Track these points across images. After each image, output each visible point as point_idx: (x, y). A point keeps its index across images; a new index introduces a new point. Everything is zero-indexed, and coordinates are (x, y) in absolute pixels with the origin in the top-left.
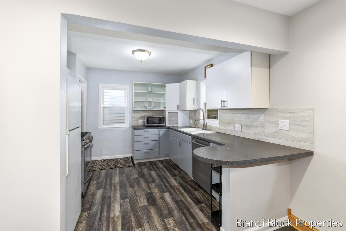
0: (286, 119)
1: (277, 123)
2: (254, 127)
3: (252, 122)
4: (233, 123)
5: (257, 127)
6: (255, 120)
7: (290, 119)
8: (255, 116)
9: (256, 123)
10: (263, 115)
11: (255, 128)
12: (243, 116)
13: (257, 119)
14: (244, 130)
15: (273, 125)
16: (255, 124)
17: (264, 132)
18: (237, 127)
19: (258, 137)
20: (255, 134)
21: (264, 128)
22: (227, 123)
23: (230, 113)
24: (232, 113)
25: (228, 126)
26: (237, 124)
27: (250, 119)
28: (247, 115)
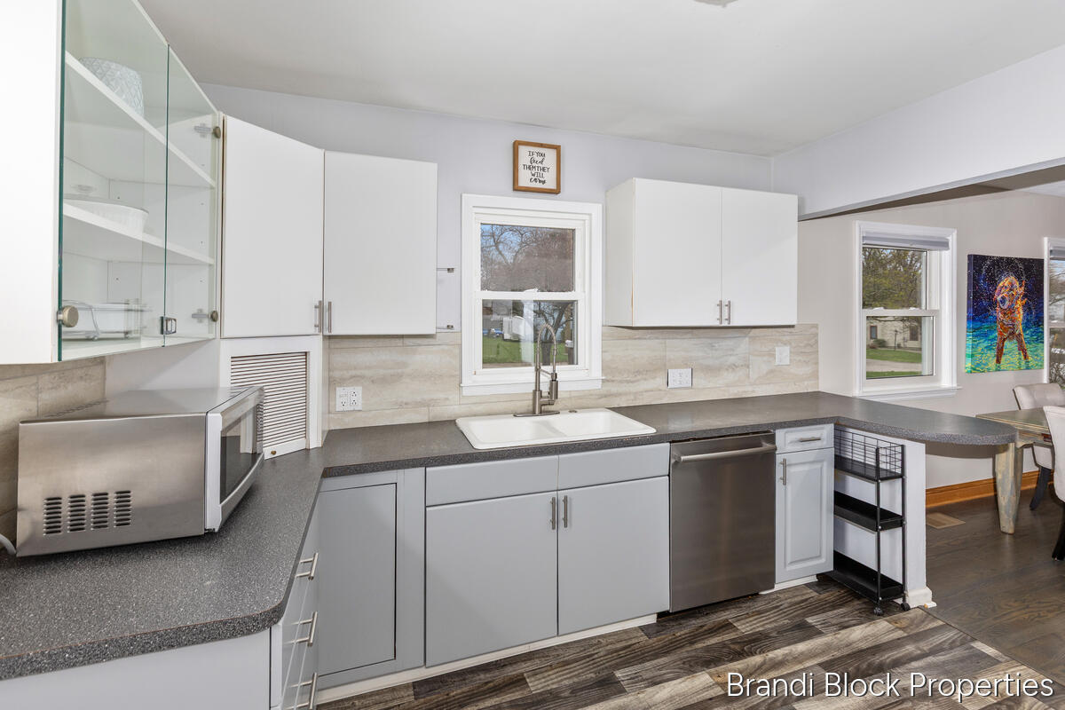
0: (785, 344)
1: (772, 355)
2: (727, 370)
3: (722, 357)
4: (662, 367)
5: (733, 367)
6: (730, 353)
7: (790, 344)
8: (730, 343)
9: (732, 359)
10: (746, 340)
11: (730, 370)
12: (695, 344)
13: (733, 350)
14: (700, 381)
15: (765, 358)
16: (728, 363)
17: (749, 377)
18: (679, 377)
19: (736, 392)
20: (728, 386)
21: (748, 367)
22: (638, 372)
23: (649, 338)
24: (657, 338)
25: (645, 379)
26: (676, 367)
27: (716, 350)
28: (709, 341)
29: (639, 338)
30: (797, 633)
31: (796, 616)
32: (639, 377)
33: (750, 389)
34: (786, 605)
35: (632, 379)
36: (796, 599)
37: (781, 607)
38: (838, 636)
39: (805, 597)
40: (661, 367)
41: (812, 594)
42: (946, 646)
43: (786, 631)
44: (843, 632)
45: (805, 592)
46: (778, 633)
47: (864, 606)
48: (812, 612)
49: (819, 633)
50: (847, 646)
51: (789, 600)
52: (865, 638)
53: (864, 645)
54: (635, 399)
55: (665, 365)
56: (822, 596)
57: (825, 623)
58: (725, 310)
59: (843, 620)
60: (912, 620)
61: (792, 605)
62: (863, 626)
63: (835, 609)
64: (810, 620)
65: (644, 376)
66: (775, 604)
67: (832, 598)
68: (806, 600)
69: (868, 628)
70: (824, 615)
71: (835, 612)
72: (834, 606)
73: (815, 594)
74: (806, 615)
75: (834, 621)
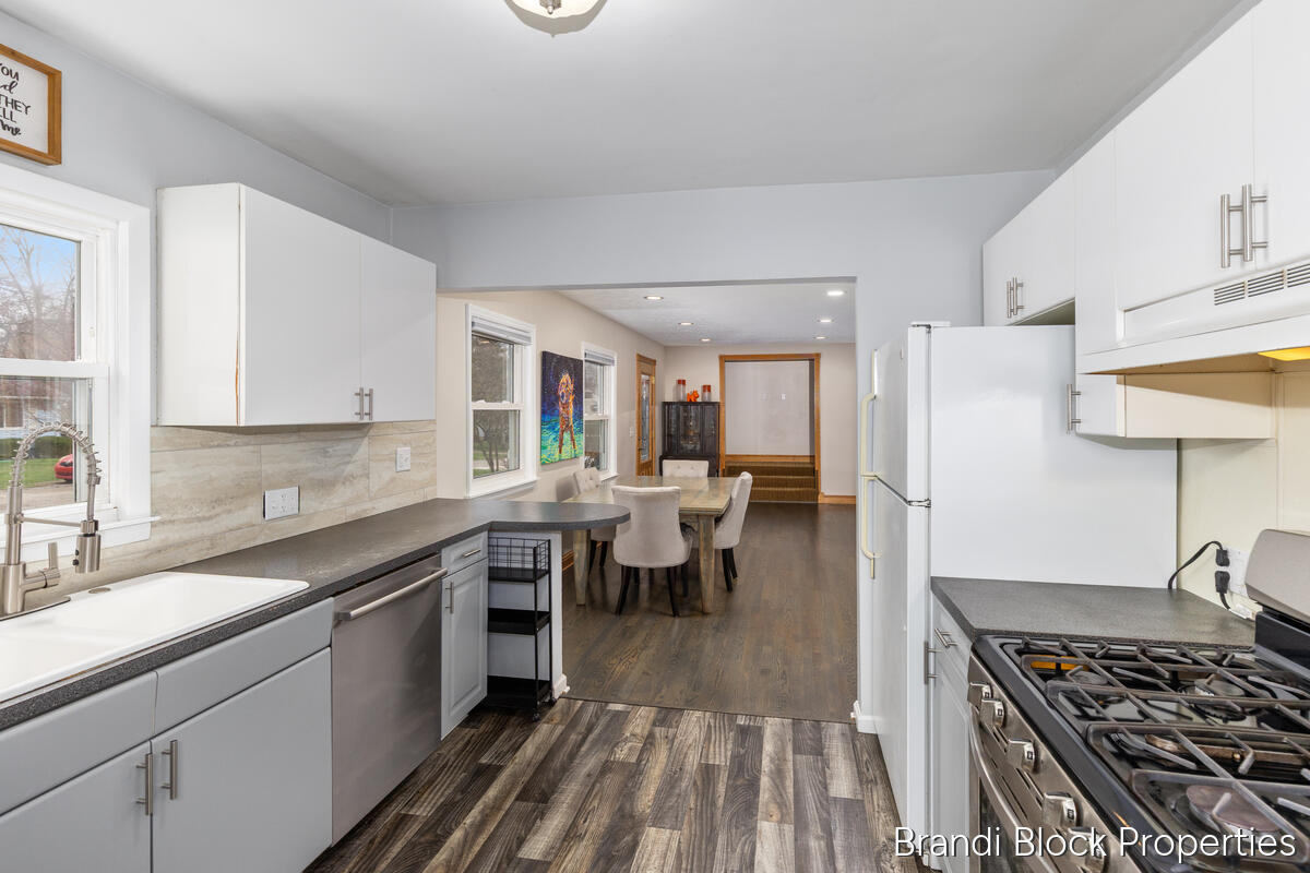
0: (406, 444)
1: (393, 459)
2: (344, 483)
3: (338, 466)
5: (351, 479)
6: (346, 460)
7: (411, 444)
8: (346, 446)
9: (349, 469)
10: (366, 441)
11: (347, 483)
12: (305, 451)
13: (350, 455)
14: (310, 504)
15: (387, 464)
16: (345, 474)
17: (369, 490)
18: (281, 502)
19: (354, 512)
20: (345, 505)
21: (368, 478)
22: (218, 501)
23: (236, 445)
24: (247, 444)
25: (230, 511)
26: (273, 487)
27: (330, 457)
28: (321, 445)
29: (218, 446)
30: (480, 781)
31: (469, 764)
32: (218, 510)
33: (369, 505)
34: (453, 759)
35: (207, 515)
36: (460, 746)
37: (450, 763)
38: (517, 760)
39: (466, 739)
40: (253, 489)
41: (469, 732)
42: (594, 720)
43: (469, 785)
44: (518, 753)
45: (463, 734)
46: (462, 792)
47: (521, 719)
48: (481, 752)
49: (499, 769)
50: (528, 765)
51: (452, 752)
52: (538, 749)
53: (541, 756)
54: (213, 546)
55: (260, 484)
56: (481, 730)
57: (499, 755)
58: (366, 399)
59: (511, 743)
60: (562, 711)
61: (458, 755)
62: (531, 738)
63: (499, 736)
64: (484, 760)
65: (228, 507)
66: (440, 763)
67: (491, 727)
68: (469, 741)
69: (536, 738)
70: (492, 748)
71: (500, 738)
72: (497, 734)
73: (473, 731)
74: (477, 758)
75: (505, 748)
